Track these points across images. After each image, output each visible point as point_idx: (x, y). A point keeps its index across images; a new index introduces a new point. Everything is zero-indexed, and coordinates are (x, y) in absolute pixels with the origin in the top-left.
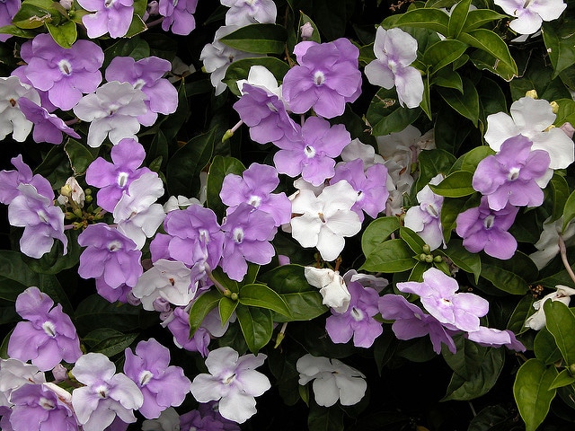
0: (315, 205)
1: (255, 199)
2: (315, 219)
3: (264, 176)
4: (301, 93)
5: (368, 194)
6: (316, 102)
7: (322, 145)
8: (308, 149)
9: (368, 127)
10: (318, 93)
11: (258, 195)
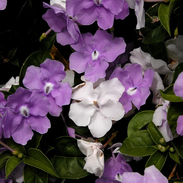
0: (92, 94)
1: (50, 85)
2: (90, 105)
3: (56, 69)
4: (85, 10)
5: (140, 91)
6: (98, 17)
7: (105, 51)
8: (95, 52)
9: (141, 37)
10: (99, 10)
11: (52, 82)
